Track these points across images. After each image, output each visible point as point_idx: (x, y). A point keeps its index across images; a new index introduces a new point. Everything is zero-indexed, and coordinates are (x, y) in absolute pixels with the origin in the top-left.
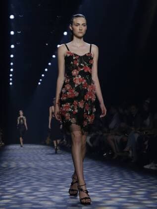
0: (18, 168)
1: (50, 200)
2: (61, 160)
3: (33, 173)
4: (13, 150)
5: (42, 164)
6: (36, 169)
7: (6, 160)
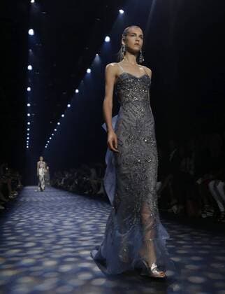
0: (31, 202)
1: (51, 222)
2: (59, 196)
3: (41, 204)
4: (29, 189)
5: (47, 199)
6: (42, 202)
7: (23, 196)
